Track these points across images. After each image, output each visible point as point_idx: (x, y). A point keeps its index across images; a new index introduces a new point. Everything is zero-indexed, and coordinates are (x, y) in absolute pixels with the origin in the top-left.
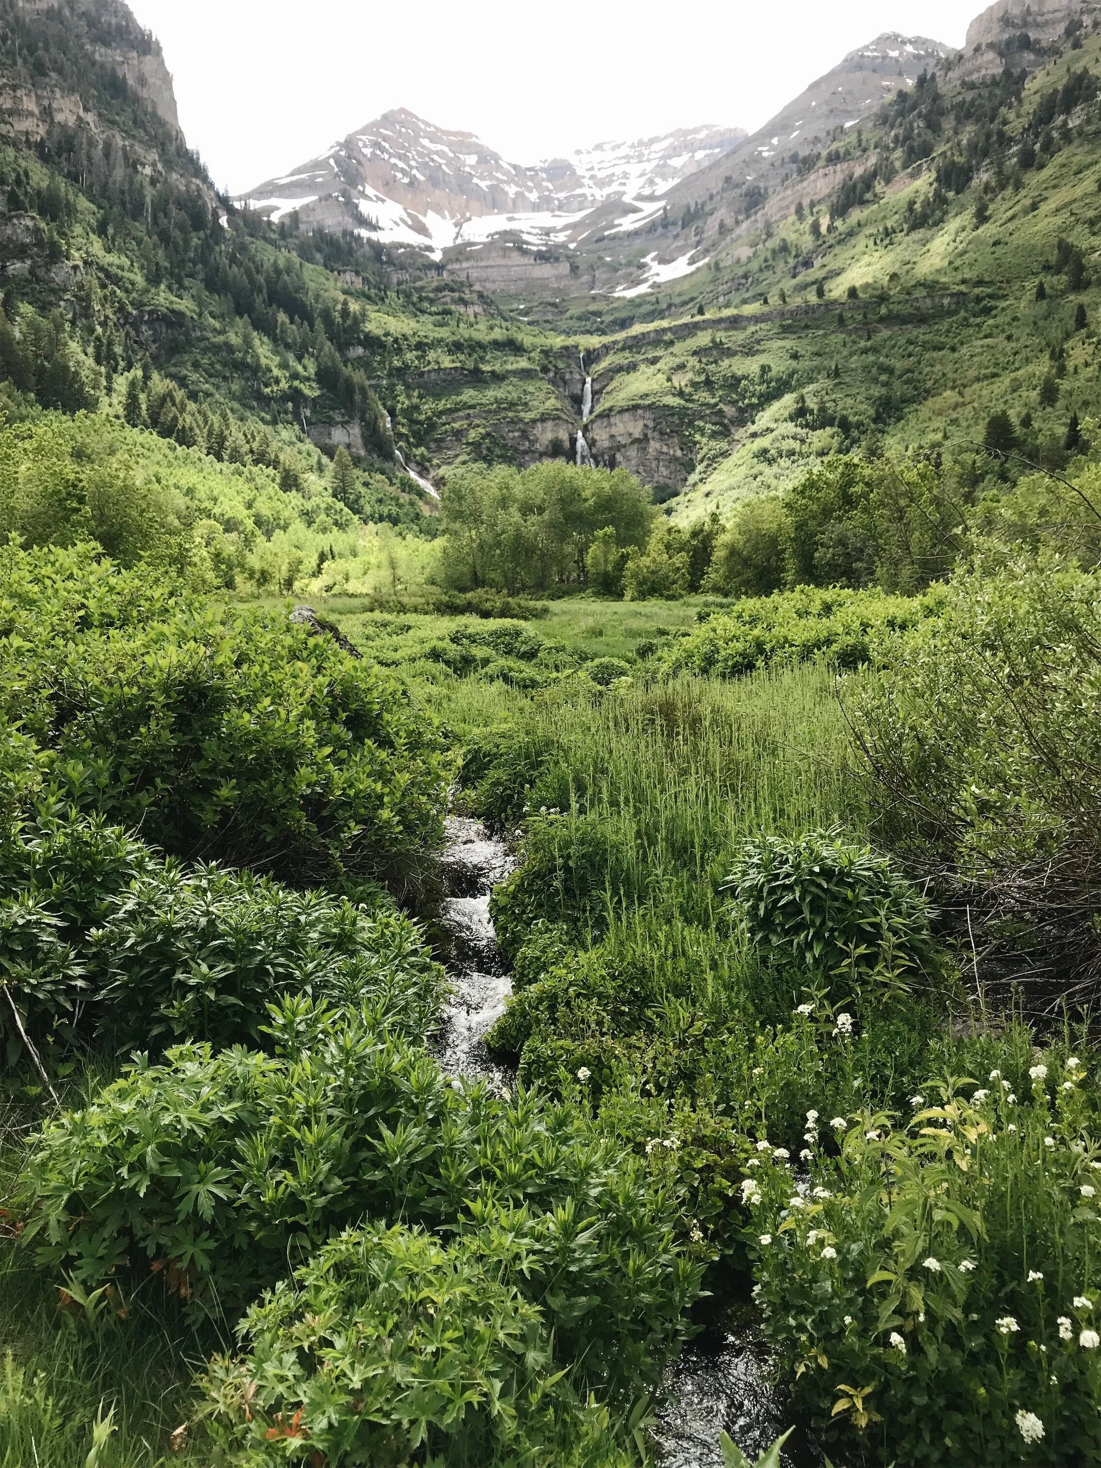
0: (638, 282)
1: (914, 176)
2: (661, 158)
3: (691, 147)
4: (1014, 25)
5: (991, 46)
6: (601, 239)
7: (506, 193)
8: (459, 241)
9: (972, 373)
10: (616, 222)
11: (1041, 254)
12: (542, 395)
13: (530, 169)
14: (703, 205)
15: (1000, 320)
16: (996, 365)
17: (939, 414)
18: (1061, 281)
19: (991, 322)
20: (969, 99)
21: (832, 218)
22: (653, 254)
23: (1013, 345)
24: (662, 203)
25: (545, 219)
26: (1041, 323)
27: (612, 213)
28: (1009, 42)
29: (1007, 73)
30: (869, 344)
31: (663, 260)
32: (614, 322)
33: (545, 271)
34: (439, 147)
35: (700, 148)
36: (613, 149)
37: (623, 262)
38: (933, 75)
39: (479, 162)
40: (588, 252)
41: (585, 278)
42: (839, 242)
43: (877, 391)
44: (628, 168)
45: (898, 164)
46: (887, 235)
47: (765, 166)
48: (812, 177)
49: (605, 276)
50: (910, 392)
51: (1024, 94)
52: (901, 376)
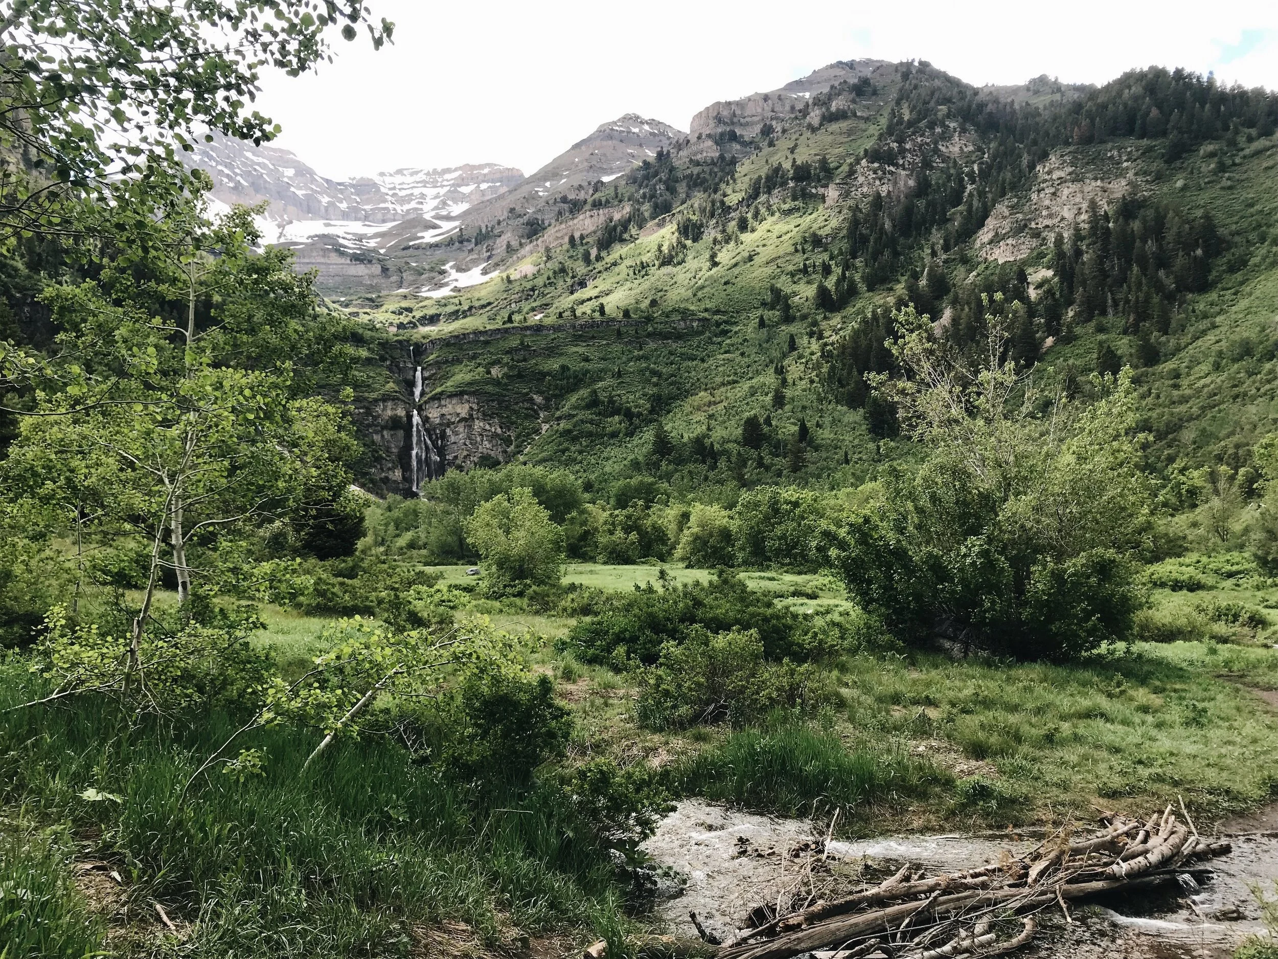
0: (441, 286)
1: (661, 225)
2: (453, 185)
3: (478, 180)
4: (725, 123)
5: (709, 136)
6: (407, 248)
7: (320, 202)
8: (282, 240)
9: (718, 380)
10: (419, 235)
11: (759, 294)
12: (381, 379)
13: (340, 184)
14: (493, 228)
15: (734, 340)
16: (736, 374)
17: (699, 409)
18: (773, 315)
19: (728, 341)
20: (695, 172)
21: (599, 250)
22: (451, 264)
23: (746, 360)
24: (457, 223)
25: (357, 227)
26: (764, 345)
27: (414, 227)
28: (722, 135)
29: (722, 157)
30: (641, 353)
31: (460, 270)
32: (424, 317)
33: (360, 270)
34: (261, 160)
35: (484, 181)
36: (412, 174)
37: (427, 267)
38: (668, 152)
39: (296, 175)
40: (395, 257)
41: (394, 278)
42: (606, 269)
43: (651, 391)
44: (424, 191)
45: (647, 214)
46: (643, 268)
47: (542, 203)
48: (581, 217)
49: (411, 278)
50: (675, 391)
51: (737, 175)
52: (667, 380)
